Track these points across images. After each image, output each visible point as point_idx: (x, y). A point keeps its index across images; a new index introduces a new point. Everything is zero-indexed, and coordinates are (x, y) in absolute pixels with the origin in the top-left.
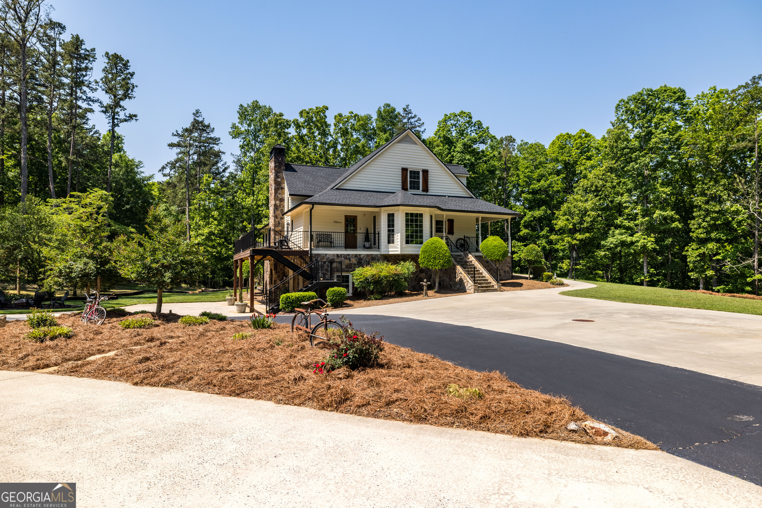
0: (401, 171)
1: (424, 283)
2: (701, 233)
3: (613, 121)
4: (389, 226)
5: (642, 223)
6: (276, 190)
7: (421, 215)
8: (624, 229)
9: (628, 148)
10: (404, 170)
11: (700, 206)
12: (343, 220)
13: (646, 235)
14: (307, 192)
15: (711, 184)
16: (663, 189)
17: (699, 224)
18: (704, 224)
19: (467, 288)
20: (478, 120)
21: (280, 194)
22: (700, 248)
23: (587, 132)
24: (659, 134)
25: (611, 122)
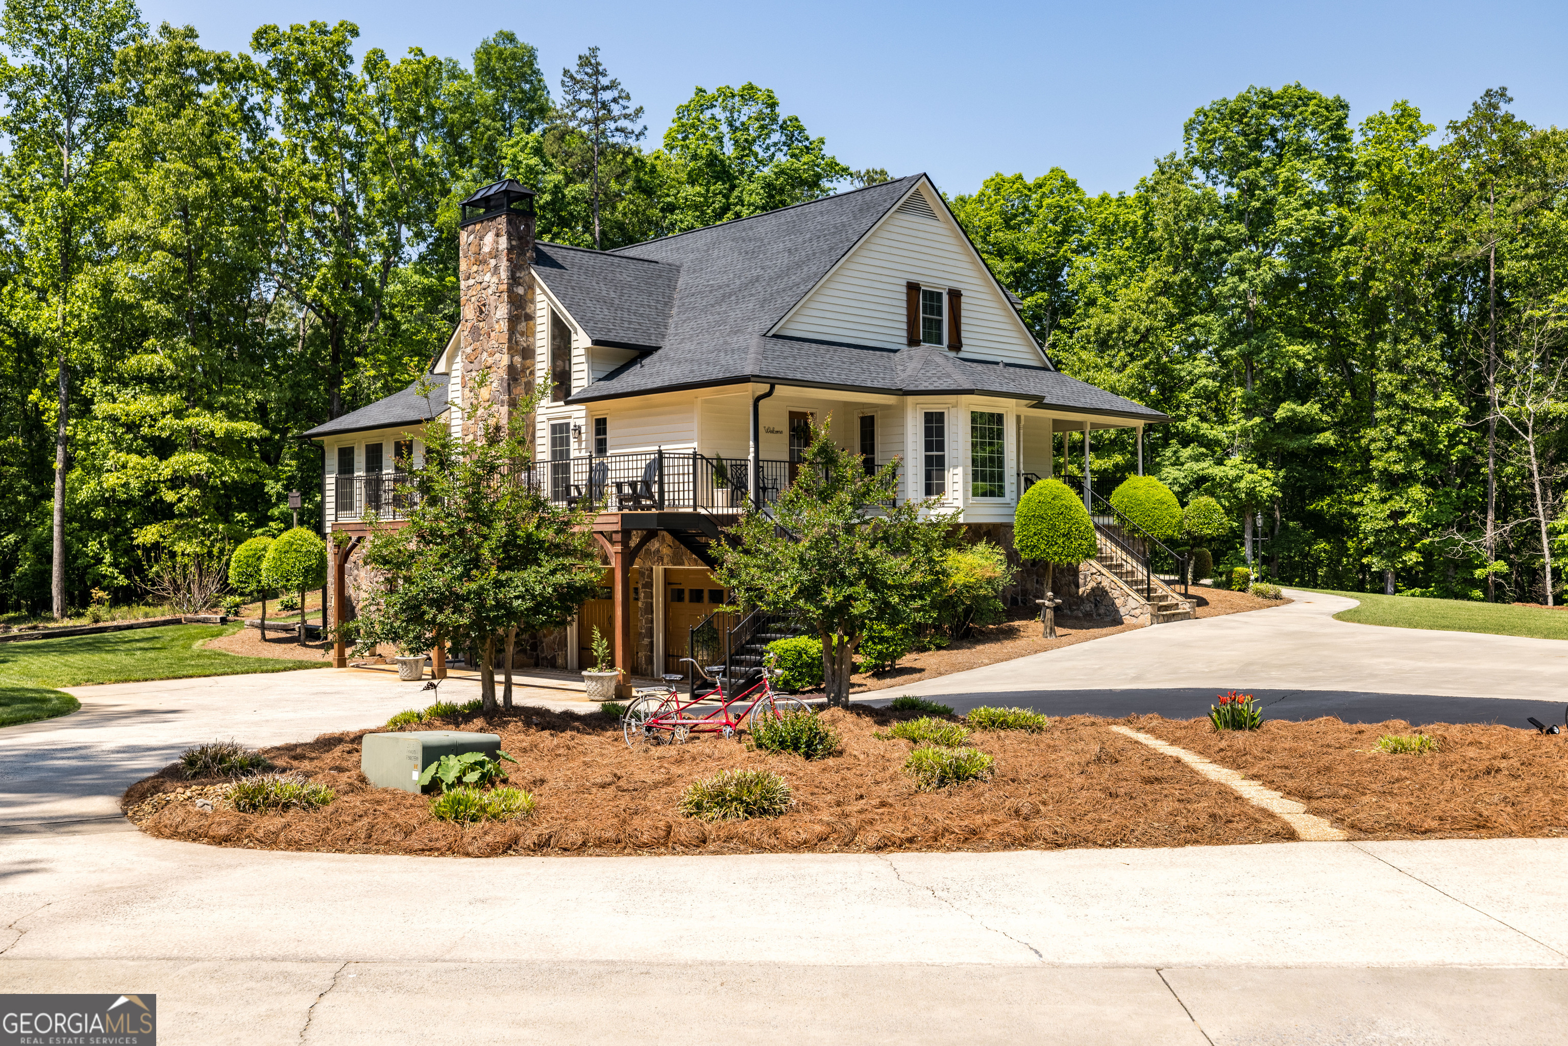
0: (904, 290)
1: (1047, 603)
2: (1395, 462)
3: (1162, 161)
4: (928, 446)
5: (1245, 433)
6: (513, 321)
7: (999, 418)
8: (1201, 445)
9: (1220, 237)
10: (913, 288)
11: (1392, 395)
12: (785, 427)
13: (1254, 461)
14: (630, 334)
15: (1416, 342)
16: (1296, 348)
17: (1389, 440)
18: (1402, 439)
19: (1122, 611)
20: (792, 114)
21: (522, 334)
22: (1391, 497)
23: (1070, 177)
24: (1296, 210)
25: (1157, 161)
